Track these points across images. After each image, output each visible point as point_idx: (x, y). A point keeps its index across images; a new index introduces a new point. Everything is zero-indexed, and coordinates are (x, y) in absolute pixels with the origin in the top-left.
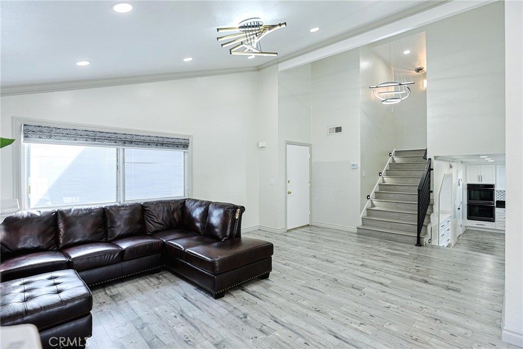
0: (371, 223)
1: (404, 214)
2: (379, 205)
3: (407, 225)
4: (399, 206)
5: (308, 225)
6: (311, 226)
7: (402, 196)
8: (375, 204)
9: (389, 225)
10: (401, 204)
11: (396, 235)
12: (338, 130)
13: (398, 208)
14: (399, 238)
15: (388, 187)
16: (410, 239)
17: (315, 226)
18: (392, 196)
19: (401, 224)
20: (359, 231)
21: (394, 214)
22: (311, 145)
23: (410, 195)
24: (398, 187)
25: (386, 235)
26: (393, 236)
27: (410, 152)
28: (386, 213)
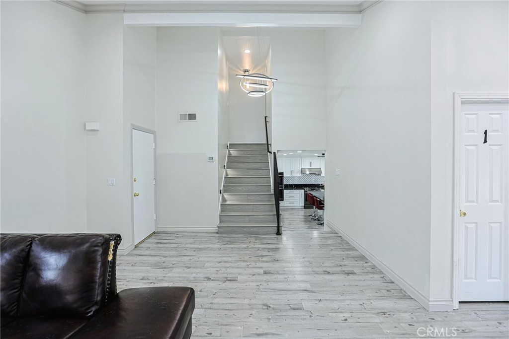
0: (229, 219)
1: (257, 206)
2: (230, 199)
3: (264, 216)
4: (249, 198)
5: (154, 233)
6: (158, 233)
7: (250, 187)
8: (227, 199)
9: (247, 219)
10: (252, 196)
11: (258, 228)
12: (192, 117)
13: (248, 200)
14: (261, 230)
15: (233, 180)
16: (271, 229)
17: (164, 232)
18: (240, 188)
19: (259, 216)
20: (220, 230)
21: (249, 207)
22: (155, 132)
23: (256, 187)
24: (242, 179)
25: (248, 229)
26: (255, 229)
27: (242, 146)
28: (241, 206)
